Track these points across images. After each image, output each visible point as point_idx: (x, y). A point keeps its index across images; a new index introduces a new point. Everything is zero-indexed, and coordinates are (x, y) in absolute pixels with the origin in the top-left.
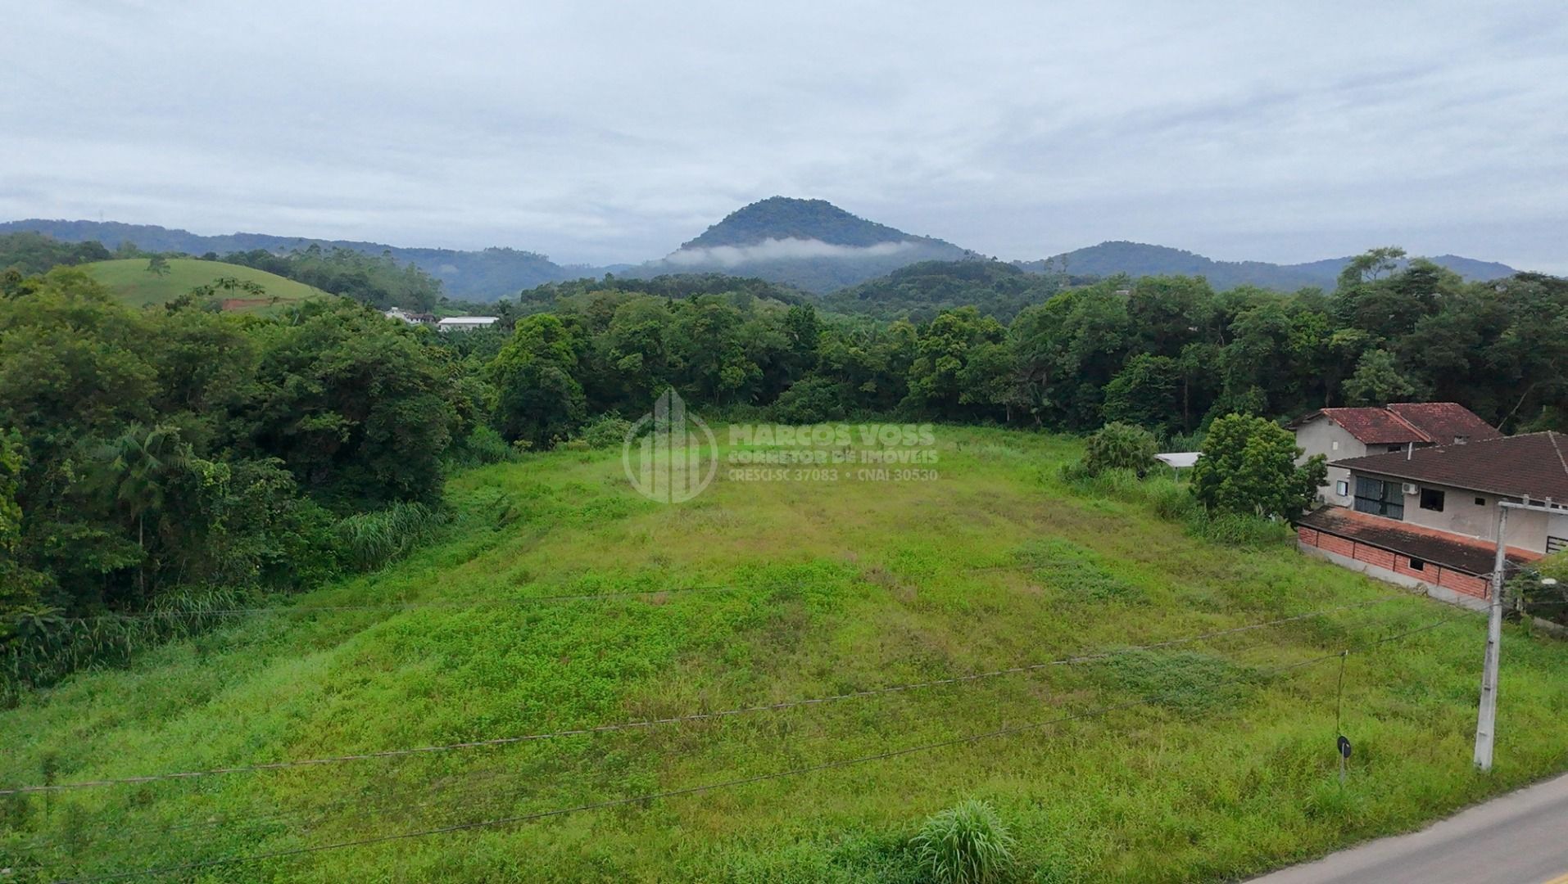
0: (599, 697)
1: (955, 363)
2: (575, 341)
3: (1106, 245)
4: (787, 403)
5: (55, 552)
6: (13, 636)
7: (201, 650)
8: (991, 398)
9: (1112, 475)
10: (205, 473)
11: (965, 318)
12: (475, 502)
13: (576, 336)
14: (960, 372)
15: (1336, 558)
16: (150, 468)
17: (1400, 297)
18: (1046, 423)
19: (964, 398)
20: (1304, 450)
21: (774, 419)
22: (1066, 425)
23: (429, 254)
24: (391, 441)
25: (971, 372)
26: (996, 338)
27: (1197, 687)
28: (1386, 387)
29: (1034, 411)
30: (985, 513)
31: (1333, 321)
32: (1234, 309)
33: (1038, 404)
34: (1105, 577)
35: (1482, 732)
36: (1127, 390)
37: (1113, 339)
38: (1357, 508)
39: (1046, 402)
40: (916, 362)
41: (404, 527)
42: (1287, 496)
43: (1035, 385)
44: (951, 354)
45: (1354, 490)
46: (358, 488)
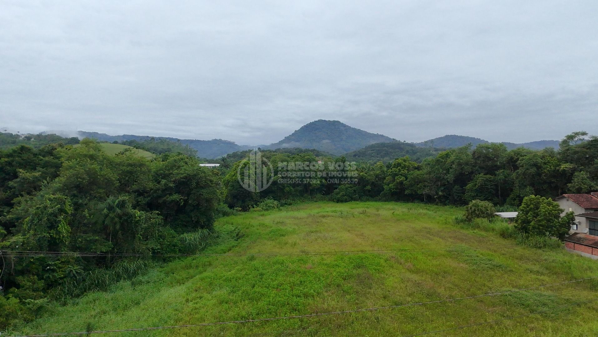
0: (298, 305)
1: (403, 178)
3: (447, 136)
4: (337, 194)
5: (80, 245)
6: (65, 277)
7: (133, 284)
8: (418, 192)
9: (479, 220)
10: (136, 215)
11: (405, 161)
12: (225, 230)
14: (405, 182)
15: (583, 254)
16: (117, 213)
17: (588, 150)
18: (441, 202)
19: (406, 192)
20: (564, 210)
21: (332, 200)
22: (449, 202)
23: (191, 141)
24: (198, 205)
25: (409, 181)
26: (418, 168)
27: (550, 306)
28: (586, 186)
29: (435, 197)
30: (428, 235)
31: (560, 161)
32: (517, 156)
33: (437, 194)
34: (490, 260)
36: (474, 189)
37: (468, 169)
38: (591, 233)
39: (440, 193)
40: (387, 178)
41: (203, 238)
42: (559, 229)
43: (436, 186)
44: (401, 175)
45: (588, 226)
46: (185, 223)
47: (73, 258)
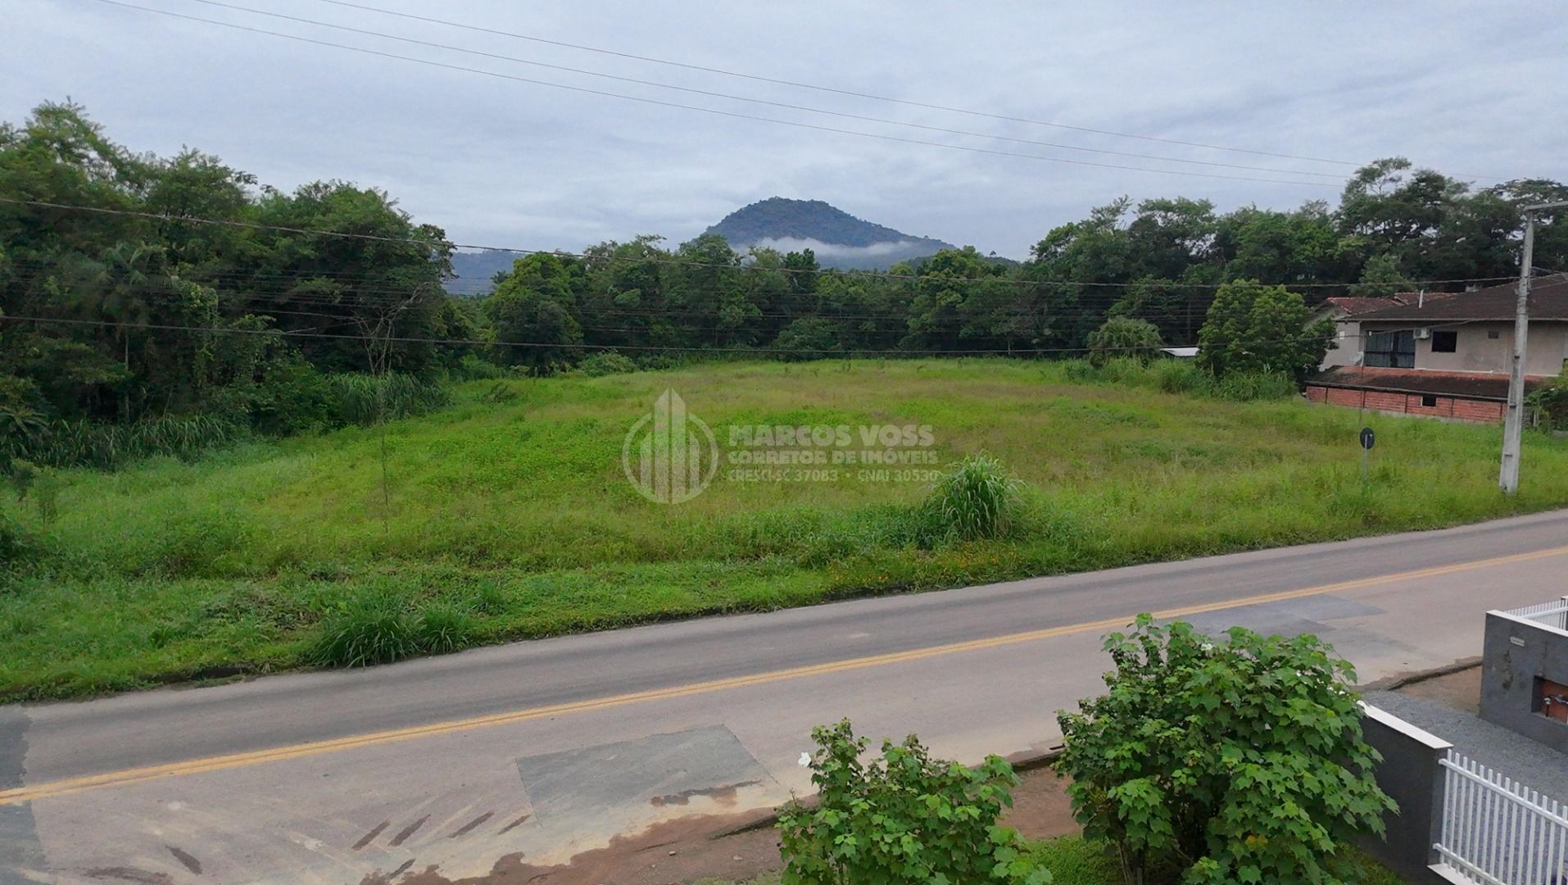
1: (955, 296)
2: (572, 279)
4: (786, 341)
5: (37, 362)
8: (992, 330)
9: (1116, 363)
10: (192, 295)
11: (964, 256)
13: (573, 275)
14: (961, 305)
16: (135, 282)
18: (1047, 353)
19: (964, 332)
21: (773, 357)
25: (971, 303)
29: (1035, 341)
32: (1237, 229)
33: (1040, 333)
35: (1507, 453)
36: (1130, 313)
37: (1115, 264)
38: (1366, 363)
39: (1047, 332)
40: (915, 300)
42: (1296, 355)
43: (1037, 315)
44: (952, 289)
45: (1364, 348)
46: (351, 360)
47: (16, 390)
